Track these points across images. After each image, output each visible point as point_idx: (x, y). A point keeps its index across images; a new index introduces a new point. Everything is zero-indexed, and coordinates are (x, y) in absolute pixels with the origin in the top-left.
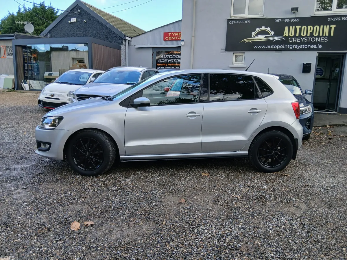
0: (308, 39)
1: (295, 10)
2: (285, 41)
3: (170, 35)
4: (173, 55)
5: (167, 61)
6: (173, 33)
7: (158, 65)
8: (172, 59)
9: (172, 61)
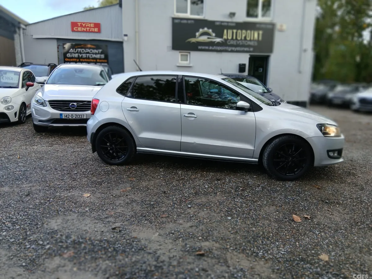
0: (242, 42)
1: (232, 15)
2: (224, 44)
3: (79, 25)
4: (85, 49)
5: (79, 56)
6: (84, 23)
7: (67, 60)
8: (84, 53)
9: (84, 56)
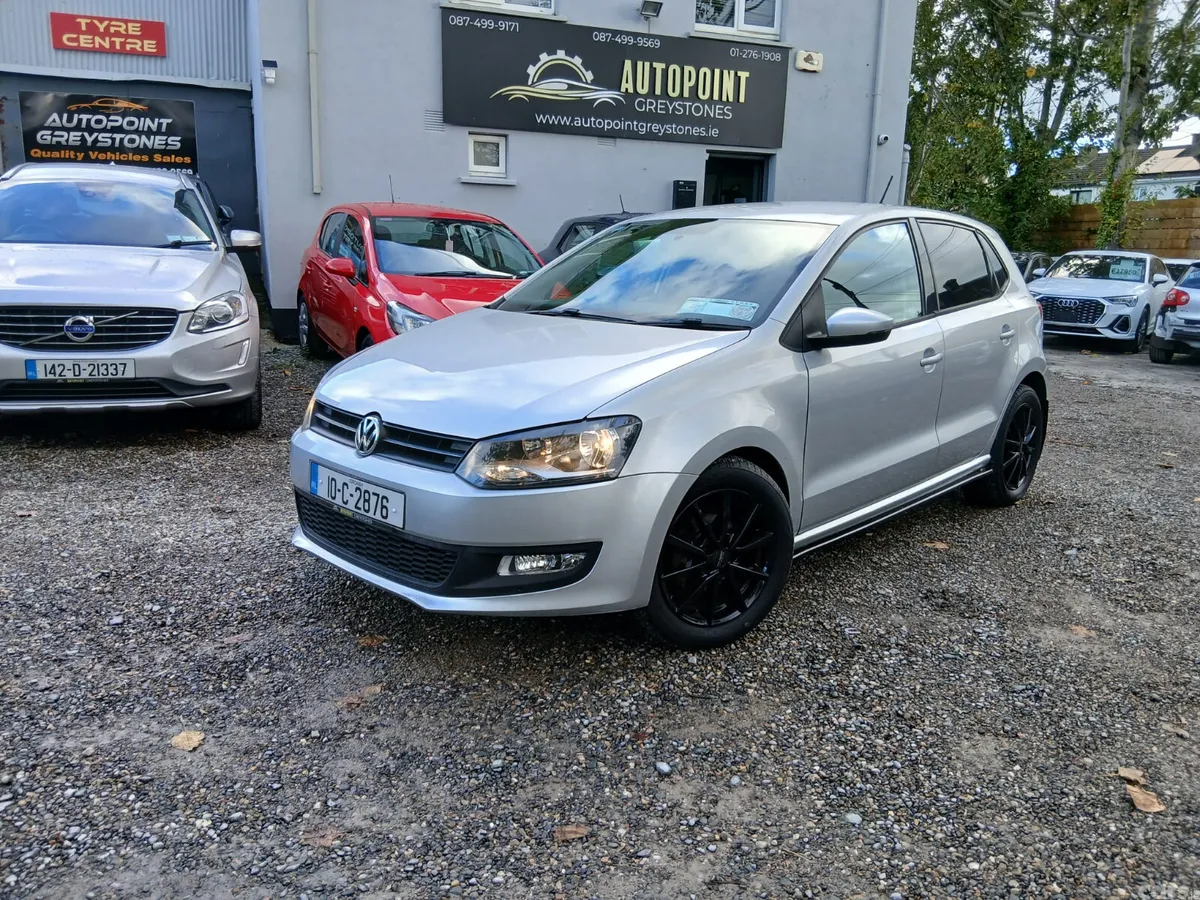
0: (684, 107)
1: (652, 8)
2: (624, 108)
3: (84, 28)
4: (108, 116)
5: (83, 139)
6: (101, 20)
7: (36, 153)
8: (104, 130)
9: (104, 139)
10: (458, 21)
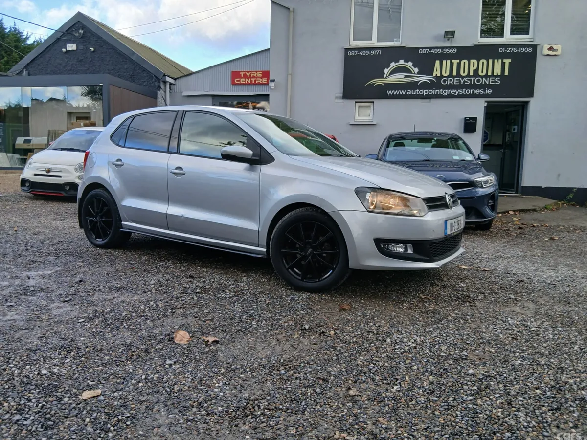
0: (471, 80)
1: (450, 34)
2: (436, 84)
3: (242, 76)
6: (248, 72)
10: (352, 53)
